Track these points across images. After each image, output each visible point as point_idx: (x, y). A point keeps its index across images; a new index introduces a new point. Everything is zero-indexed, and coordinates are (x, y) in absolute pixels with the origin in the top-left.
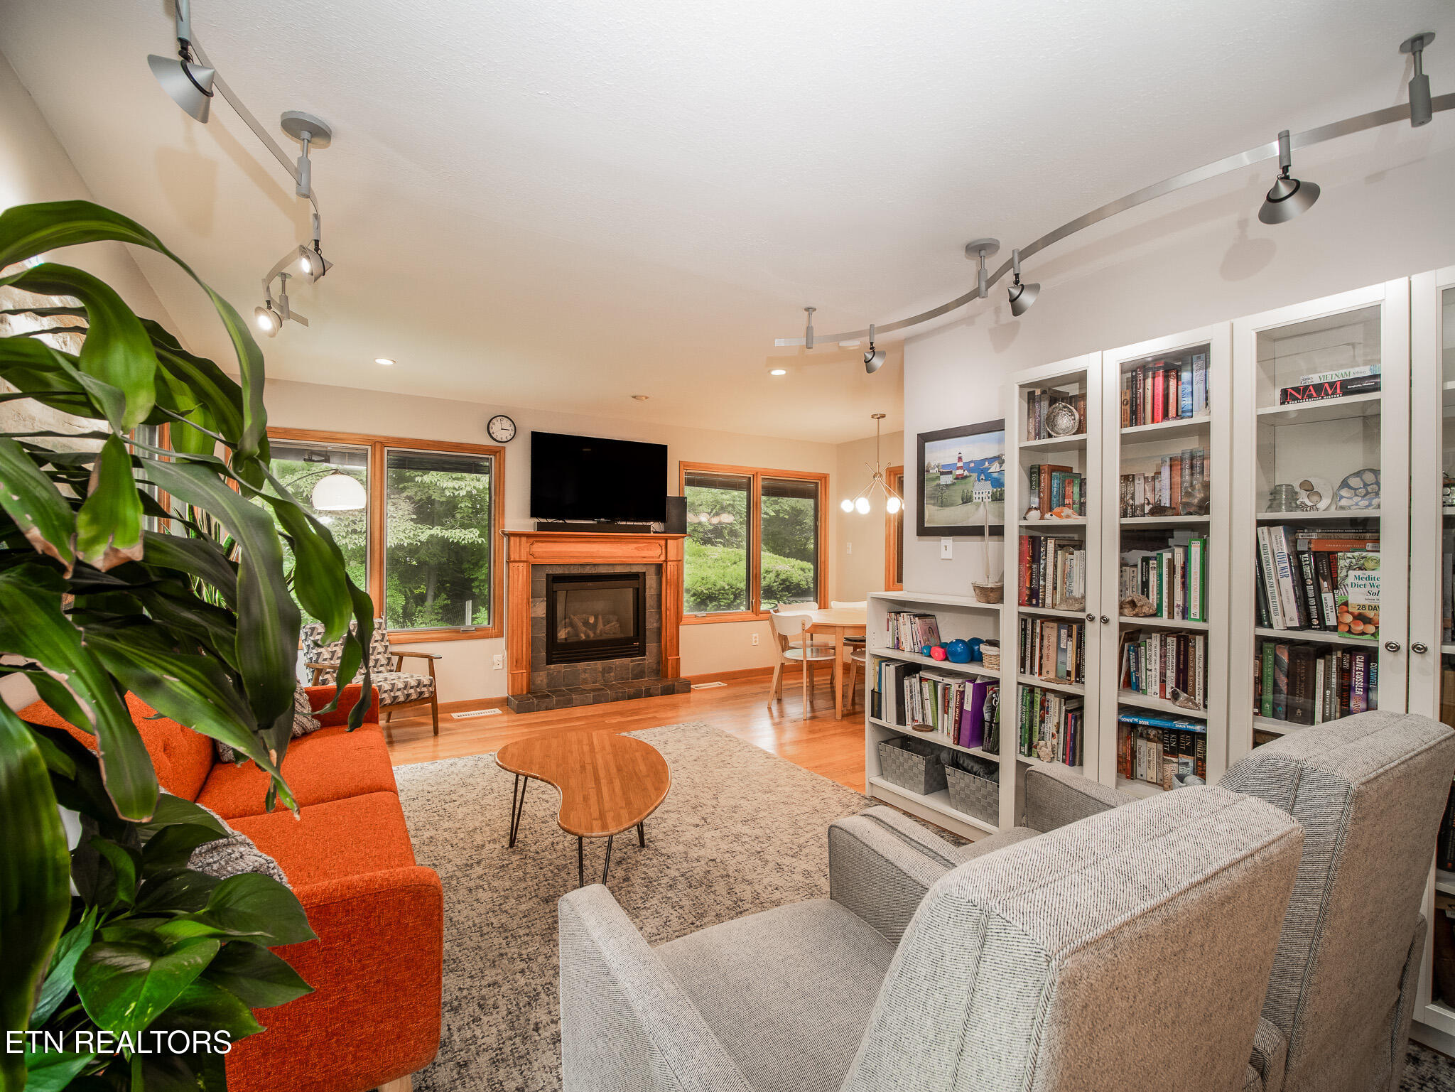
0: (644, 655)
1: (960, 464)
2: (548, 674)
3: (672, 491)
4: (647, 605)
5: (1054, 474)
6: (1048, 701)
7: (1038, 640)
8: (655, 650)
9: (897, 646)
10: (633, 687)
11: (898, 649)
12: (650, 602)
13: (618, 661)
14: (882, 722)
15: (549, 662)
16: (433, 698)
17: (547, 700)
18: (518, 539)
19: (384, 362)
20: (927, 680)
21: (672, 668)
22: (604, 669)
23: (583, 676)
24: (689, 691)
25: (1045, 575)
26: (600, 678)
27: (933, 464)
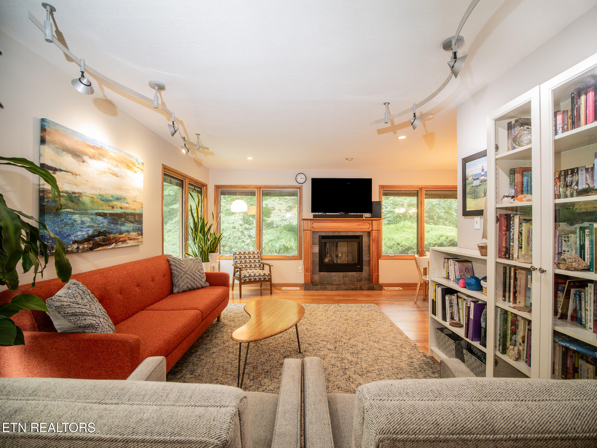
0: (362, 272)
1: (483, 173)
2: (320, 276)
3: (375, 198)
4: (363, 250)
5: (524, 173)
6: (518, 321)
7: (512, 281)
8: (367, 270)
9: (448, 278)
10: (354, 285)
11: (449, 279)
12: (365, 248)
13: (350, 273)
14: (436, 318)
15: (320, 271)
16: (270, 280)
17: (316, 286)
18: (307, 221)
19: (250, 158)
20: (461, 298)
21: (375, 278)
22: (343, 276)
23: (334, 278)
24: (382, 290)
25: (513, 239)
26: (342, 280)
27: (470, 175)
